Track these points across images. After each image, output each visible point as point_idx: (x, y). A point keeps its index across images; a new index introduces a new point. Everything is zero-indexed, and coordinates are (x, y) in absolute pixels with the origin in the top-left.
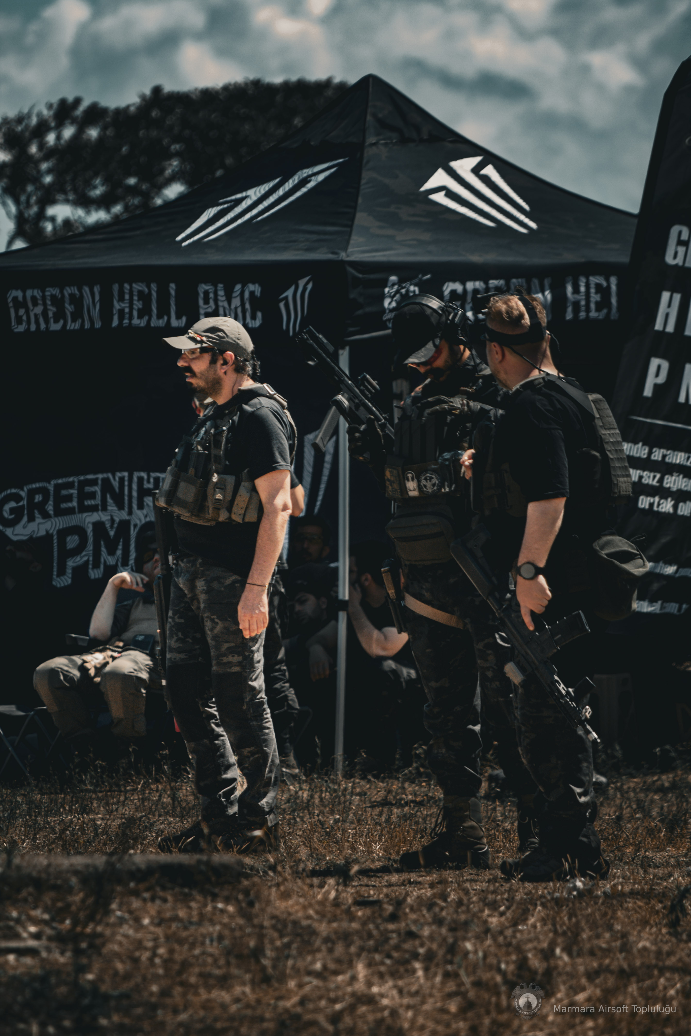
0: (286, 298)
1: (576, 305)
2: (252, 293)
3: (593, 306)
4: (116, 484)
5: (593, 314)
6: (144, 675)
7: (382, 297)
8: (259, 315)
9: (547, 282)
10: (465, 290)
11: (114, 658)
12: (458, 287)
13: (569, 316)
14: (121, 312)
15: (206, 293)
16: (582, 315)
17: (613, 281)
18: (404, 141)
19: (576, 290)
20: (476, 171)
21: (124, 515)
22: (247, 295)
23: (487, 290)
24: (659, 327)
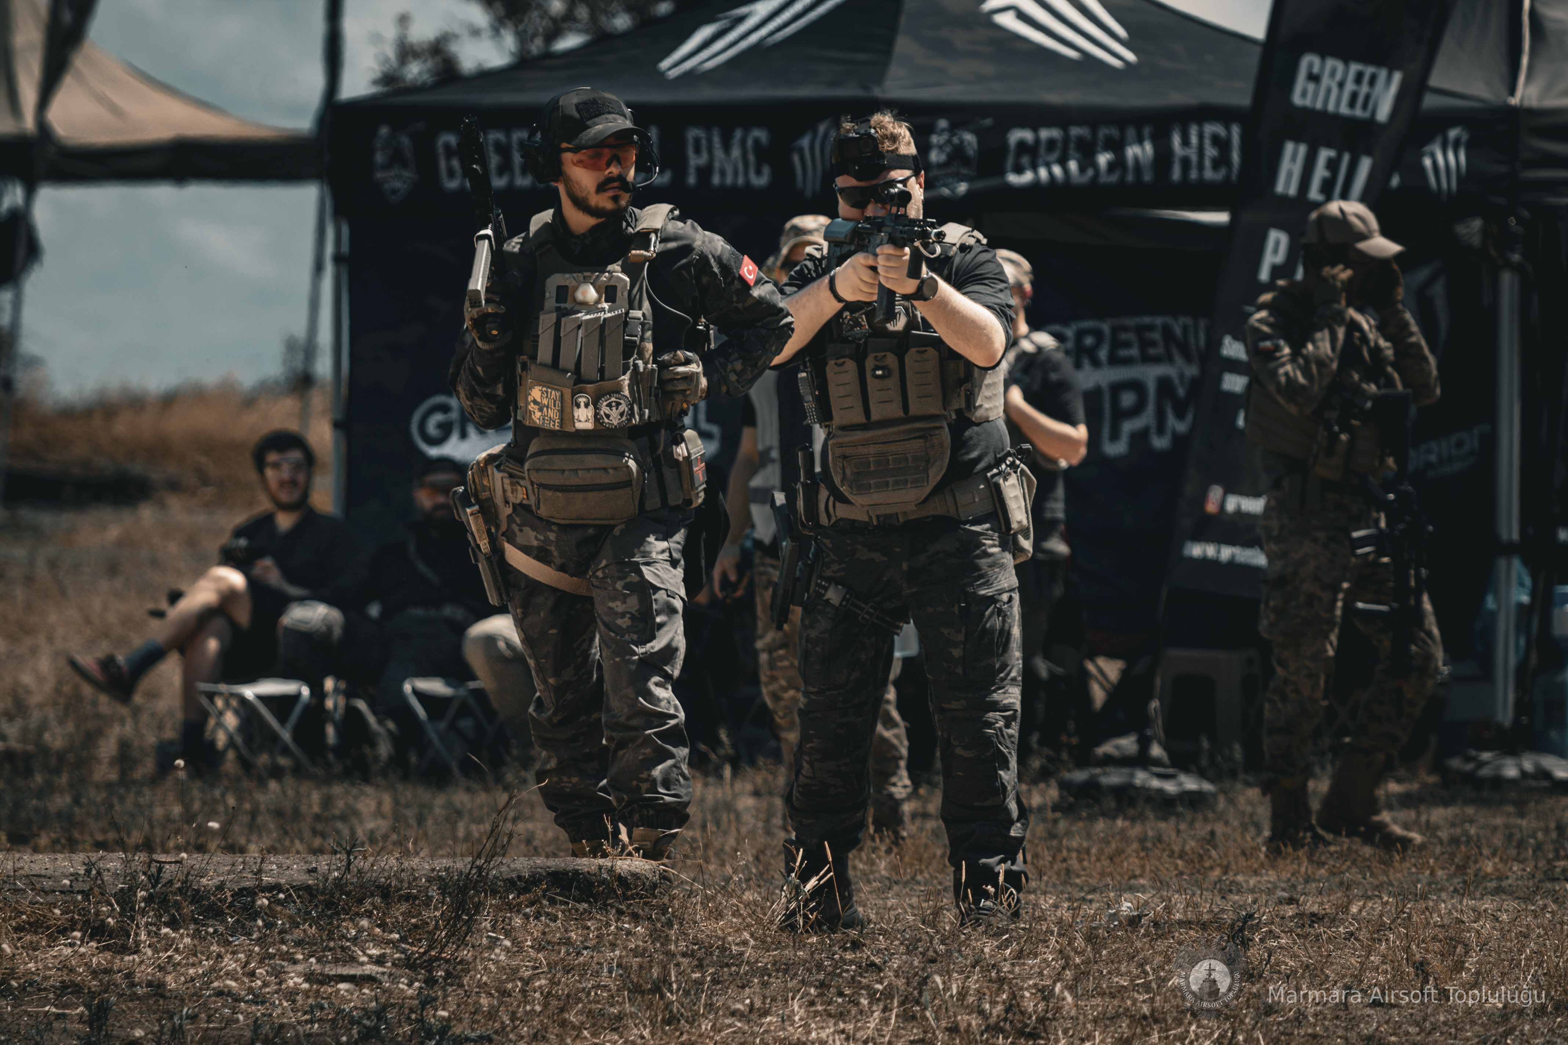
0: (801, 149)
1: (1186, 163)
2: (757, 142)
3: (1207, 163)
5: (1209, 174)
8: (766, 169)
9: (1147, 131)
10: (1037, 141)
12: (1027, 135)
13: (1176, 174)
15: (697, 141)
16: (1194, 175)
17: (1236, 131)
19: (1186, 142)
22: (750, 143)
23: (1066, 140)
24: (1280, 188)
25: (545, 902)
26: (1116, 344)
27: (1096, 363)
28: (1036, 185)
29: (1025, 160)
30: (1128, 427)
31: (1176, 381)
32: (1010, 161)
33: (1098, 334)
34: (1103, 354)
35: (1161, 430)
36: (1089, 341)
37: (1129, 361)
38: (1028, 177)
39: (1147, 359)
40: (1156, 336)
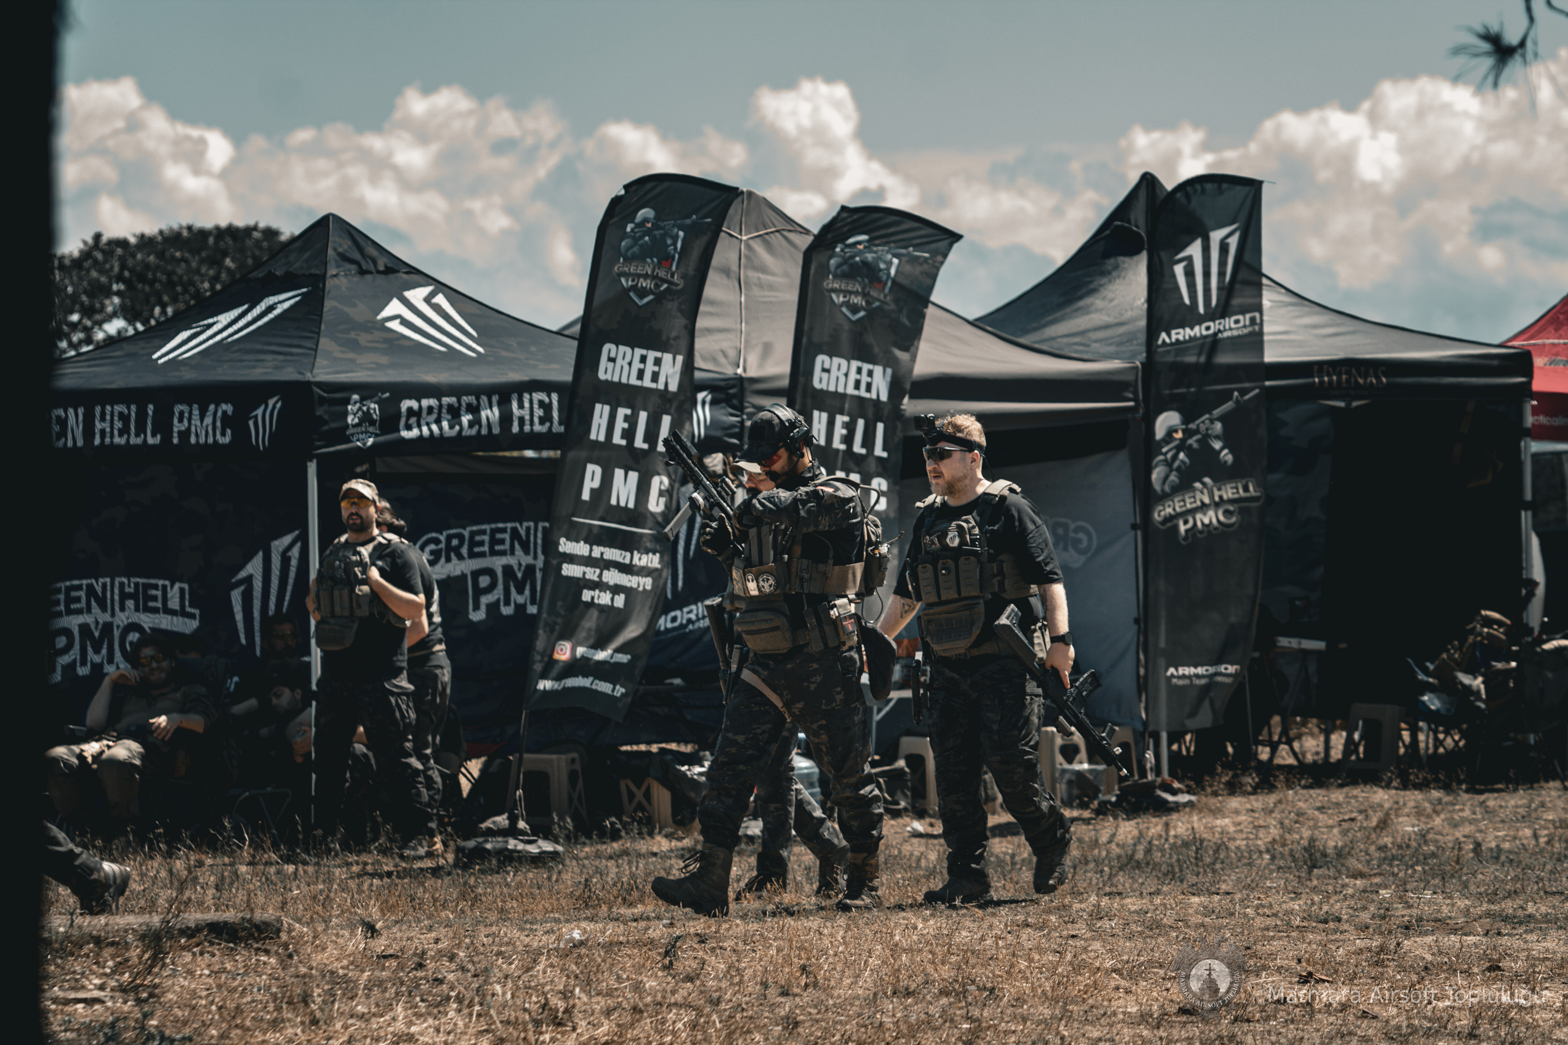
0: (256, 416)
1: (521, 420)
2: (224, 413)
3: (536, 420)
4: (99, 589)
5: (537, 428)
6: (137, 762)
7: (346, 414)
8: (229, 431)
9: (495, 399)
10: (420, 407)
11: (109, 747)
12: (414, 404)
13: (515, 429)
14: (103, 432)
15: (182, 413)
16: (527, 428)
17: (555, 397)
18: (362, 272)
19: (521, 406)
20: (428, 300)
21: (106, 617)
22: (219, 414)
23: (440, 406)
24: (593, 436)
25: (206, 944)
26: (473, 544)
27: (460, 557)
28: (421, 437)
29: (413, 420)
30: (485, 600)
31: (516, 568)
32: (403, 421)
33: (461, 537)
34: (464, 551)
35: (507, 603)
36: (455, 542)
37: (482, 555)
38: (414, 433)
39: (493, 553)
40: (507, 536)
